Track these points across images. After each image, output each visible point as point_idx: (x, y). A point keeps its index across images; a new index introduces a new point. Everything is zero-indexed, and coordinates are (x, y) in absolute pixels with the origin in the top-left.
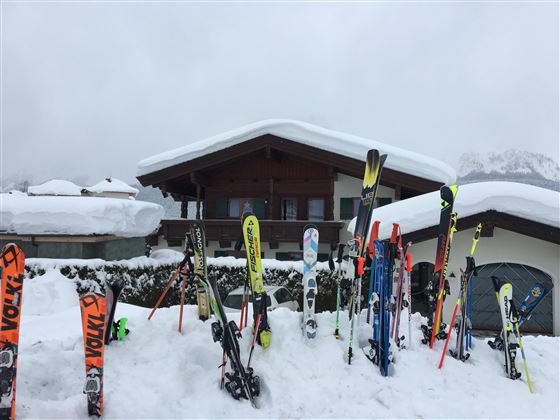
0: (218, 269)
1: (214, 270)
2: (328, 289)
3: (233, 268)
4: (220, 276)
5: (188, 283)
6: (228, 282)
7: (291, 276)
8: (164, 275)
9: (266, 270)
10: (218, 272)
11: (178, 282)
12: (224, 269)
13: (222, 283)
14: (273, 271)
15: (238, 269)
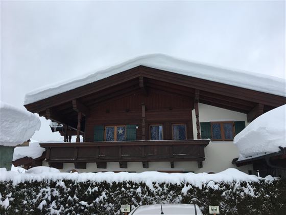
0: (97, 185)
1: (92, 187)
2: (232, 206)
3: (114, 183)
4: (98, 194)
5: (62, 203)
6: (108, 201)
7: (185, 190)
8: (30, 194)
9: (154, 183)
10: (96, 188)
11: (49, 203)
12: (104, 185)
13: (101, 202)
14: (162, 185)
15: (120, 185)
